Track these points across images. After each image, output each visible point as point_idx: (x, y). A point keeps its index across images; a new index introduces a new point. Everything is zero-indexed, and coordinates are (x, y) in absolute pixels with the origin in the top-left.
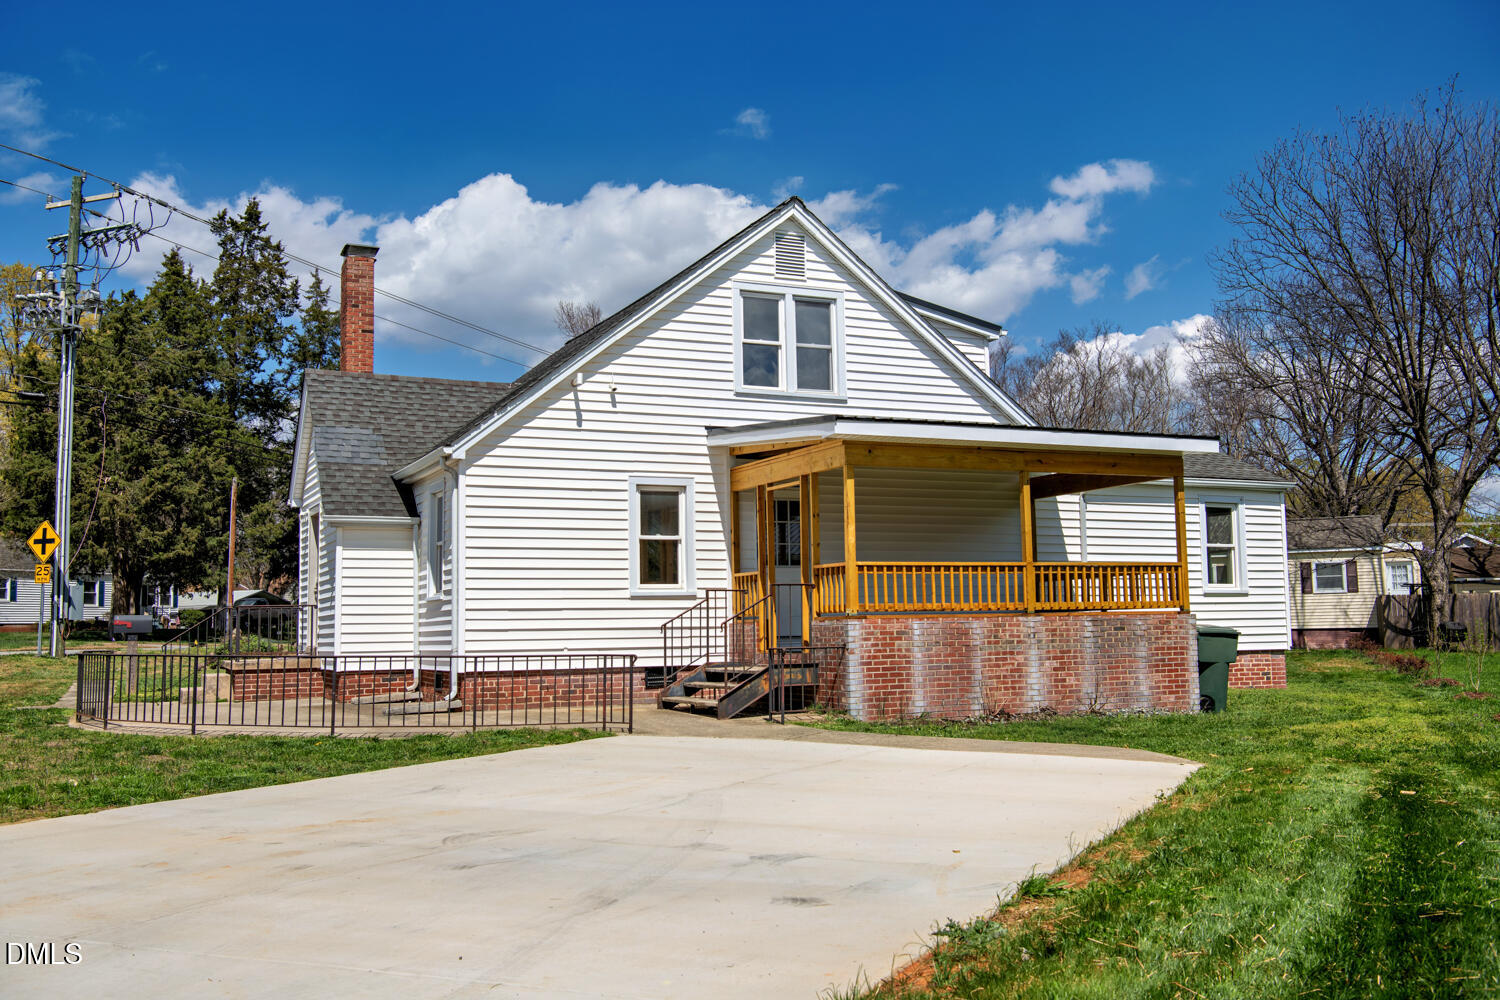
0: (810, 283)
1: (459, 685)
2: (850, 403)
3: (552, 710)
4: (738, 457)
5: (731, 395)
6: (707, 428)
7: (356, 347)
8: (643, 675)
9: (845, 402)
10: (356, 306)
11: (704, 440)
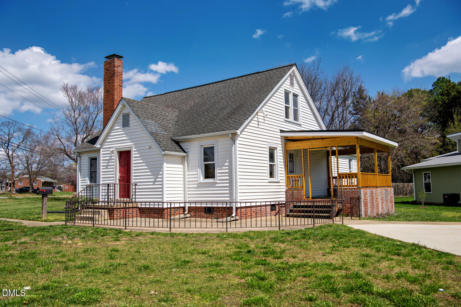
0: (295, 89)
1: (236, 211)
2: (302, 126)
3: (255, 218)
4: (286, 140)
5: (283, 121)
6: (280, 130)
7: (117, 91)
8: (270, 207)
9: (301, 125)
10: (117, 76)
11: (279, 134)
